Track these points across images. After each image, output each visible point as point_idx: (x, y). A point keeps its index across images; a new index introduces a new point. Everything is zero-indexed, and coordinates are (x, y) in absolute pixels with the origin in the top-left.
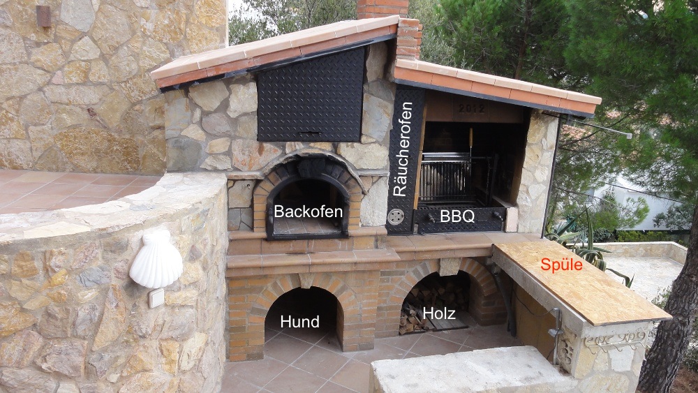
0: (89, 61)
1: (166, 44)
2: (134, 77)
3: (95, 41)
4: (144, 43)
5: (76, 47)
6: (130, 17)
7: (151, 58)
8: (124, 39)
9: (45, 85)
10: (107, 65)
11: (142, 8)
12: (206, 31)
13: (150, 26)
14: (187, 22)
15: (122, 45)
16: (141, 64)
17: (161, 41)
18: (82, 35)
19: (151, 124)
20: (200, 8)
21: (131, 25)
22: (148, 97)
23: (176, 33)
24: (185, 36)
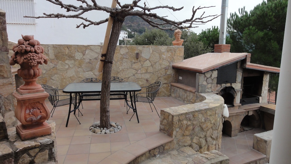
0: (148, 67)
1: (168, 61)
2: (159, 70)
3: (150, 61)
4: (163, 61)
5: (145, 63)
6: (160, 55)
7: (165, 65)
8: (158, 60)
9: (135, 74)
10: (152, 67)
11: (163, 52)
12: (179, 57)
13: (165, 57)
14: (174, 55)
15: (157, 62)
16: (162, 67)
17: (167, 60)
18: (147, 60)
19: (163, 83)
21: (160, 57)
22: (163, 75)
23: (171, 58)
24: (173, 59)
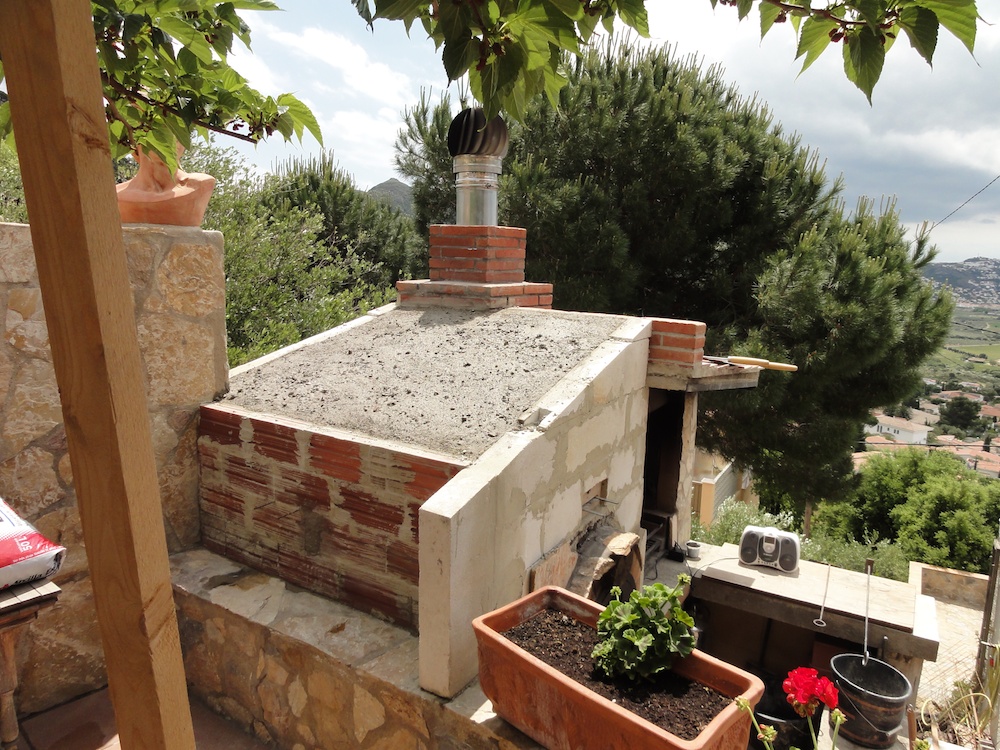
12: (182, 326)
14: (139, 310)
20: (168, 276)
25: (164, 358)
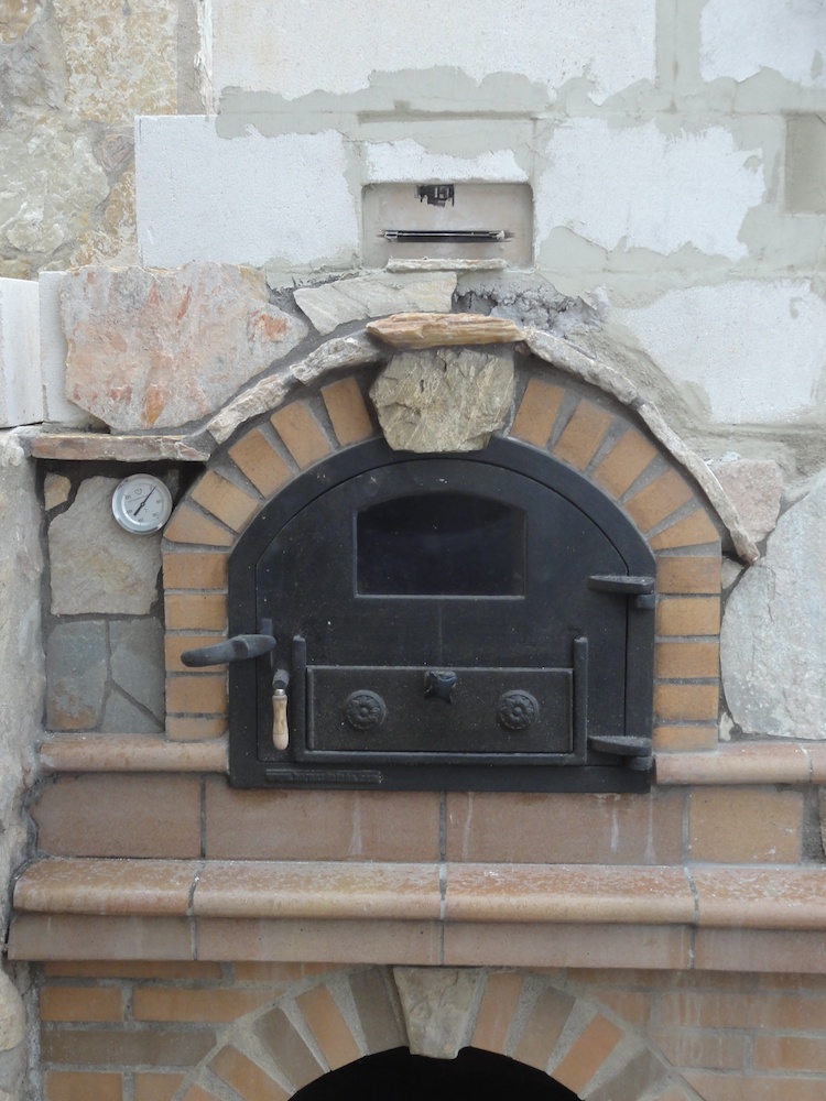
25: (92, 37)
